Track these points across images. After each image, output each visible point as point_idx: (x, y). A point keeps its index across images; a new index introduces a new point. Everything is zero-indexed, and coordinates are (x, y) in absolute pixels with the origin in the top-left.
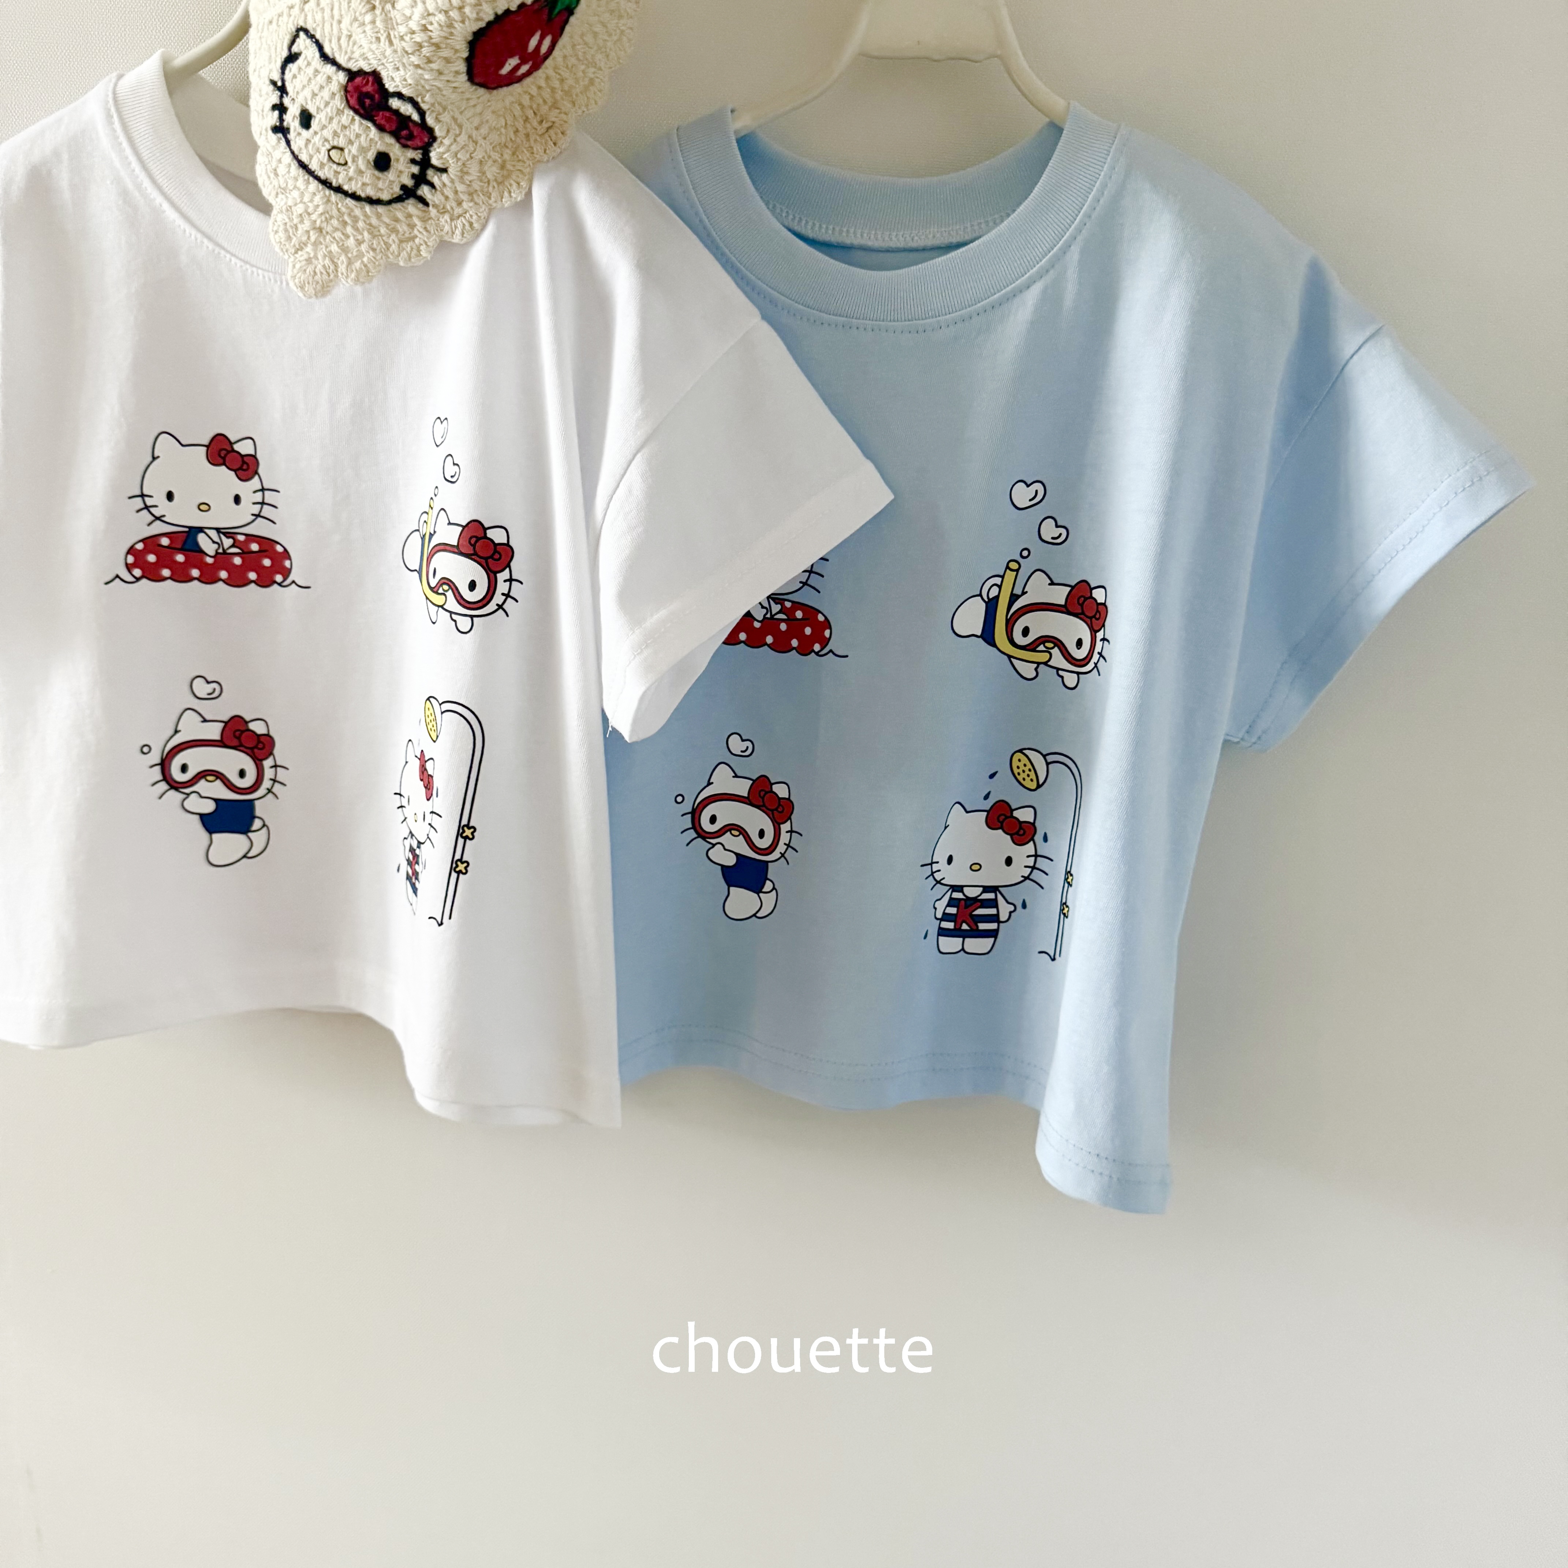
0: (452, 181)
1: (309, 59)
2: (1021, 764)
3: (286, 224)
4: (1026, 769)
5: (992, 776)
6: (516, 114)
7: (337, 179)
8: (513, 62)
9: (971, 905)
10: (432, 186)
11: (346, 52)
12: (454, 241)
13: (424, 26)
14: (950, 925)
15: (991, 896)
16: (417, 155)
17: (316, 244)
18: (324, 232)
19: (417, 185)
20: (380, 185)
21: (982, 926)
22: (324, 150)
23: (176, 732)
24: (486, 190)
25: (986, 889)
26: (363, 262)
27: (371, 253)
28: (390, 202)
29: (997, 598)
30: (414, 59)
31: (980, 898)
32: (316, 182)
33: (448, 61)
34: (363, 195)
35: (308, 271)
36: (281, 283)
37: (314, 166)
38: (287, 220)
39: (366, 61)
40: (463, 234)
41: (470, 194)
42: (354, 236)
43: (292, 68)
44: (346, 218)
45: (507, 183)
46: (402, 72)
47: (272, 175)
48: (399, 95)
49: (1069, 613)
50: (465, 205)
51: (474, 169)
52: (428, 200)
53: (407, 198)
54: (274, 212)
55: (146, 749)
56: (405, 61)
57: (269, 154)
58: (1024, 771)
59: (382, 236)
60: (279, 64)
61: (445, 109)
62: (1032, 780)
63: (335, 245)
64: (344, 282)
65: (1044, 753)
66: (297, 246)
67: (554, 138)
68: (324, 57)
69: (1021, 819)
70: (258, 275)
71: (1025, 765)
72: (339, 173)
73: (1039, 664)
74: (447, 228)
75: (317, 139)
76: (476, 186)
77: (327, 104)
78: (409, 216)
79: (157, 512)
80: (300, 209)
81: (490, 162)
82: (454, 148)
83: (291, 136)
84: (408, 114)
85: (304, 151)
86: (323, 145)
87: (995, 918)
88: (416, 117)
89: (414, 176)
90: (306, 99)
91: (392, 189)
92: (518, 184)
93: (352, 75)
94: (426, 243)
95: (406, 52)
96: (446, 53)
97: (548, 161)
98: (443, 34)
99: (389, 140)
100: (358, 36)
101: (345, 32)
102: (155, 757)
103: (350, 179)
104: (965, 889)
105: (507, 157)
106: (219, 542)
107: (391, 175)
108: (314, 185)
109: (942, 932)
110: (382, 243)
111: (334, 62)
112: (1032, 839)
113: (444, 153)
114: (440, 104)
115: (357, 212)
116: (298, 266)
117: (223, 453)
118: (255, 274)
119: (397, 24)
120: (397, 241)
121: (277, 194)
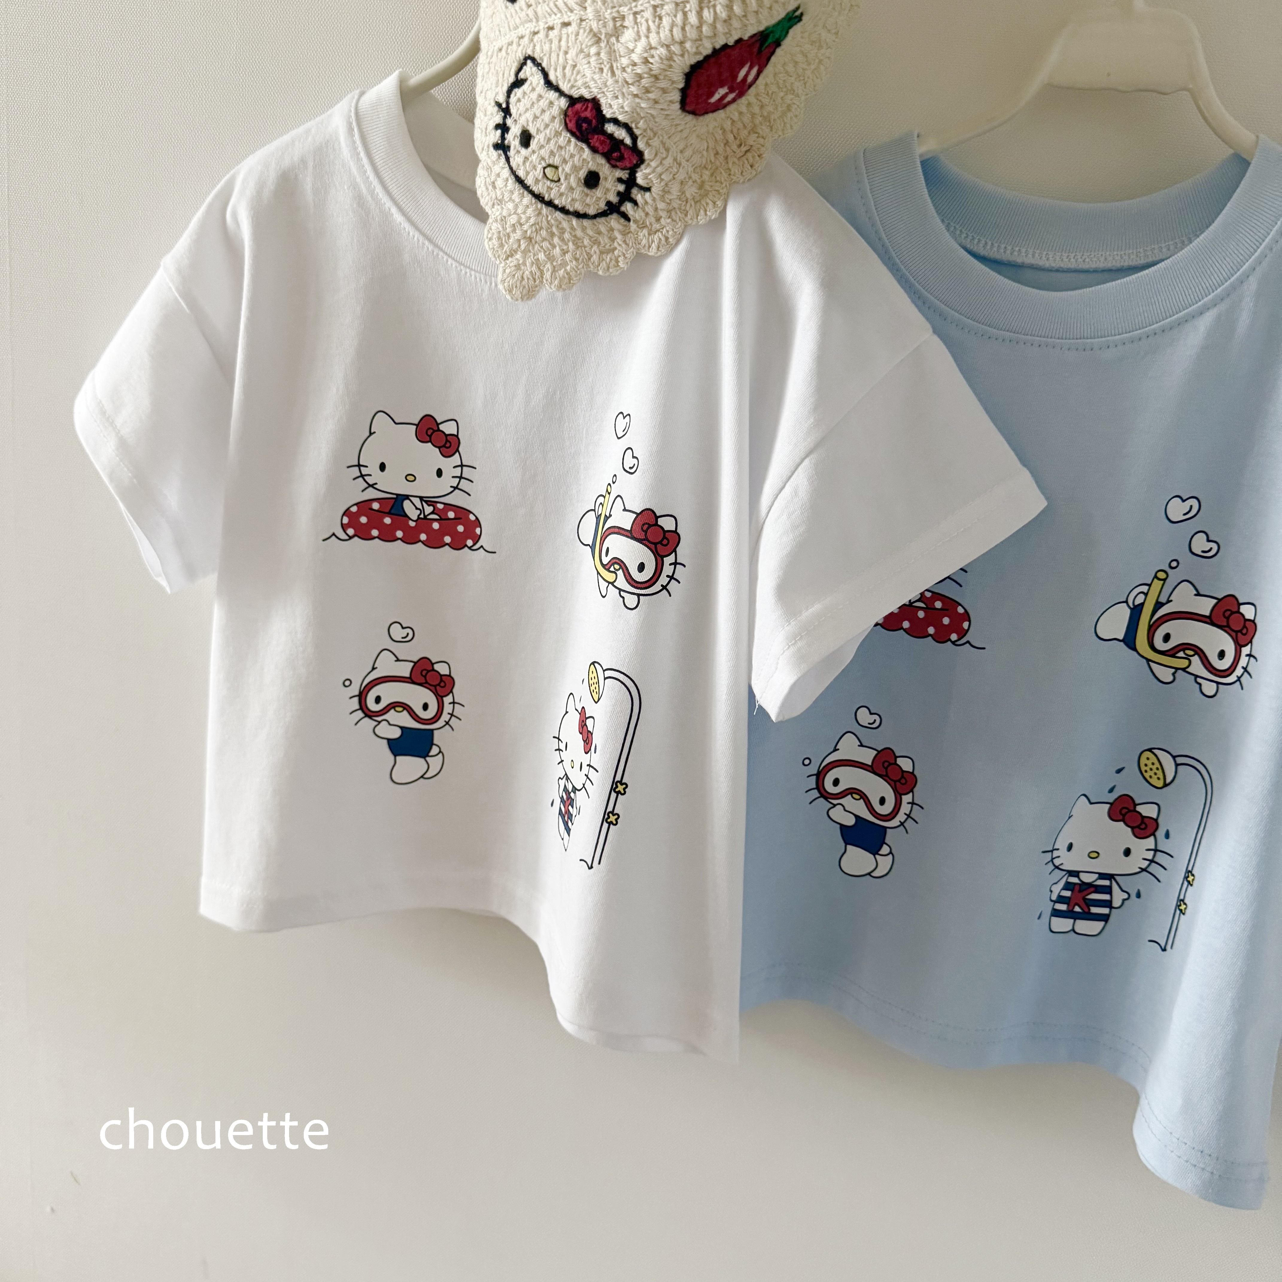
0: (654, 200)
1: (534, 85)
2: (1149, 763)
3: (499, 232)
4: (1154, 767)
5: (1119, 771)
6: (718, 138)
7: (550, 195)
8: (722, 91)
9: (1086, 890)
10: (635, 203)
11: (569, 80)
12: (650, 254)
13: (646, 58)
14: (1063, 907)
15: (1106, 883)
16: (624, 175)
17: (525, 252)
18: (533, 241)
19: (621, 202)
20: (588, 200)
21: (1094, 910)
22: (540, 168)
23: (374, 668)
24: (683, 208)
25: (1102, 876)
26: (566, 270)
27: (574, 262)
28: (595, 217)
29: (1142, 605)
30: (634, 89)
31: (1095, 883)
32: (530, 196)
33: (664, 91)
34: (571, 210)
35: (516, 276)
36: (491, 284)
37: (529, 181)
38: (501, 229)
39: (588, 89)
40: (659, 247)
41: (669, 211)
42: (560, 246)
43: (518, 92)
44: (554, 230)
45: (703, 202)
46: (620, 101)
47: (490, 188)
48: (615, 121)
49: (1213, 624)
50: (662, 221)
51: (675, 189)
52: (630, 216)
53: (611, 213)
54: (490, 221)
55: (347, 683)
56: (624, 90)
57: (489, 169)
58: (1151, 769)
59: (585, 247)
60: (505, 88)
61: (655, 134)
62: (1159, 779)
63: (543, 253)
64: (548, 288)
65: (1174, 754)
66: (508, 253)
67: (751, 160)
68: (549, 84)
69: (1144, 814)
70: (471, 275)
71: (1153, 764)
72: (552, 189)
73: (1177, 669)
74: (644, 242)
75: (534, 157)
76: (675, 204)
77: (547, 126)
78: (612, 229)
79: (370, 480)
80: (513, 219)
81: (690, 183)
82: (659, 170)
83: (511, 153)
84: (621, 138)
85: (522, 168)
86: (540, 164)
87: (1108, 904)
88: (628, 141)
89: (619, 194)
90: (528, 121)
91: (598, 204)
92: (714, 203)
93: (573, 101)
94: (624, 255)
95: (627, 82)
96: (663, 84)
97: (744, 182)
98: (663, 67)
99: (601, 160)
100: (583, 66)
101: (570, 62)
102: (355, 689)
103: (561, 195)
104: (1081, 875)
105: (706, 177)
106: (421, 508)
107: (598, 192)
108: (528, 199)
109: (1056, 913)
110: (585, 254)
111: (557, 89)
112: (1153, 834)
113: (650, 174)
114: (651, 130)
115: (565, 224)
116: (508, 271)
117: (430, 432)
118: (468, 274)
119: (620, 56)
120: (598, 251)
121: (494, 204)
